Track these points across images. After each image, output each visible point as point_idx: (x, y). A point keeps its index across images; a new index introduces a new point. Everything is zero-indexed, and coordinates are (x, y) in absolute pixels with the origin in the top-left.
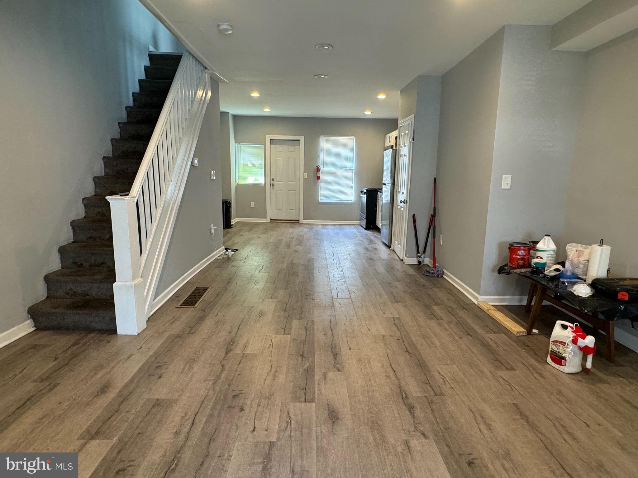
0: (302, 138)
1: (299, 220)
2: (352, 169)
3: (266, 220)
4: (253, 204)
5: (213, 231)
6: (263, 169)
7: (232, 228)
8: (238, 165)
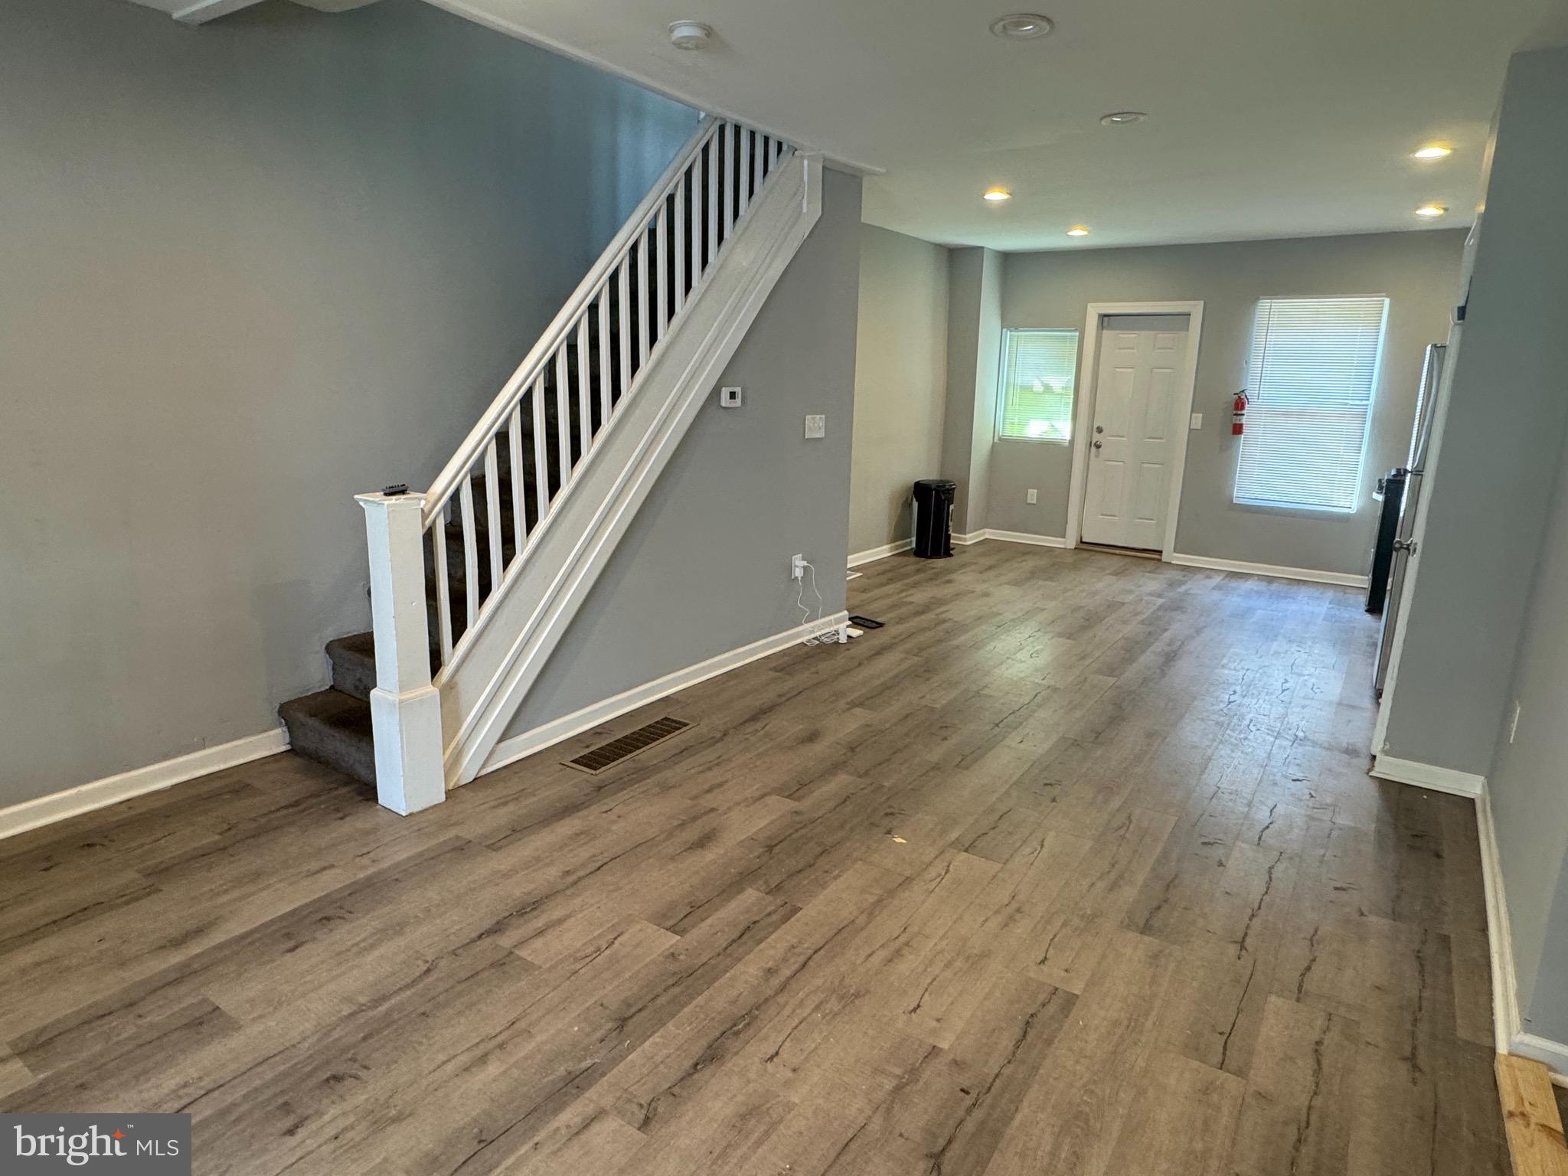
0: (1196, 309)
1: (1161, 552)
2: (1364, 402)
3: (1065, 543)
4: (1032, 495)
5: (798, 573)
6: (1071, 401)
7: (951, 555)
8: (1007, 388)
